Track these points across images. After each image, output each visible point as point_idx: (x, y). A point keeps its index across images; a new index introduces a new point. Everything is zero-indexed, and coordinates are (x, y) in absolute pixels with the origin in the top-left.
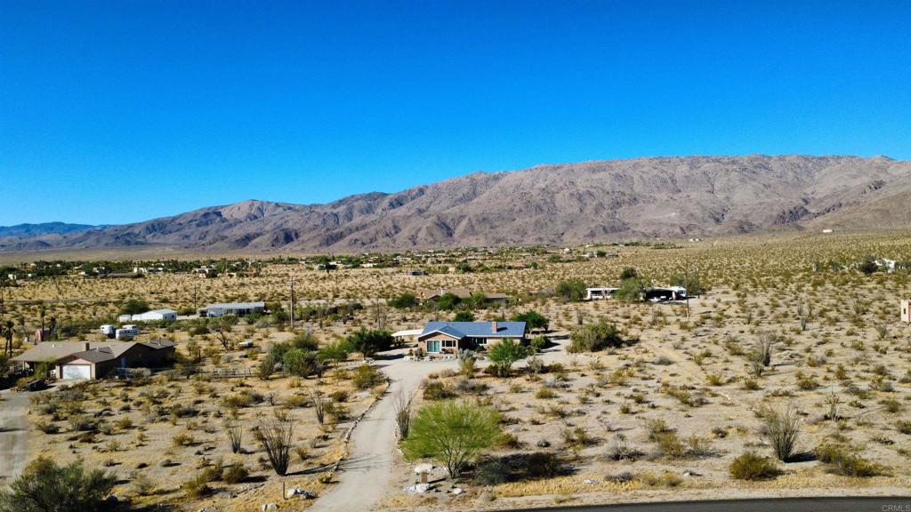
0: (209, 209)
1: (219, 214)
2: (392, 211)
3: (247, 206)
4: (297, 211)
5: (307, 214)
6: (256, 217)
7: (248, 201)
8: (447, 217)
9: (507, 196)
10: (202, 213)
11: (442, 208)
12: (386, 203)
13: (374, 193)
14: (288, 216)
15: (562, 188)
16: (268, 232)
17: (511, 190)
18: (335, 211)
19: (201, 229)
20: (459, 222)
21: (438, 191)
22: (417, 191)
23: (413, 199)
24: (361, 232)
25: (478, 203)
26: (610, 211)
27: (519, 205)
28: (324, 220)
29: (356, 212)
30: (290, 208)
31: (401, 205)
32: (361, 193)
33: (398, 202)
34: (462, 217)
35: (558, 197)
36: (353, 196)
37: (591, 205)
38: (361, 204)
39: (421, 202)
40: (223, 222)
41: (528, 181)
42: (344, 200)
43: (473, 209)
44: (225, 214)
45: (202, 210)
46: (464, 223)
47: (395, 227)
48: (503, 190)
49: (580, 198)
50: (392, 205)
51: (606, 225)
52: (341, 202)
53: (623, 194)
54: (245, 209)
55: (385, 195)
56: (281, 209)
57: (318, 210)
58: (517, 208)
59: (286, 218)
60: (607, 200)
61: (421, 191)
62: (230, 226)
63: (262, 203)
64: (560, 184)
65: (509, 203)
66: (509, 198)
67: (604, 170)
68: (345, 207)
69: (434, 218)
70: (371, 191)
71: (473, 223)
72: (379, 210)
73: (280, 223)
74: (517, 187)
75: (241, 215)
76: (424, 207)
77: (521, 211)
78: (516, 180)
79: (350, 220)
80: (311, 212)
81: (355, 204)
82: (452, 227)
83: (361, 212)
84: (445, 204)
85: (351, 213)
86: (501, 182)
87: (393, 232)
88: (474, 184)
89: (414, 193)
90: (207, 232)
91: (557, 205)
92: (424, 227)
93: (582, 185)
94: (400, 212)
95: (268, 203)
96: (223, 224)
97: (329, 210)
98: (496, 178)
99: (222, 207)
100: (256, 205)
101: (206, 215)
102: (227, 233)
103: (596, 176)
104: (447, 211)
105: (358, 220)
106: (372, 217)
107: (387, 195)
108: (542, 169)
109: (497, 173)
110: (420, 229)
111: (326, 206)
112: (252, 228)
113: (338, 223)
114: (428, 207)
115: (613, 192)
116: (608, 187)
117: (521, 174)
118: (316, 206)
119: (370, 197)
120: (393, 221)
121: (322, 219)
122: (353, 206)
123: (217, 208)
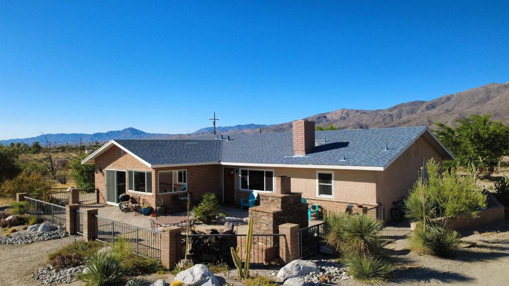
0: (320, 115)
1: (325, 117)
2: (428, 112)
3: (340, 112)
4: (368, 114)
5: (373, 116)
6: (345, 118)
7: (341, 109)
8: (467, 114)
10: (317, 117)
11: (463, 108)
12: (424, 107)
13: (416, 101)
14: (362, 117)
16: (350, 126)
18: (391, 113)
21: (460, 98)
22: (445, 98)
23: (442, 104)
24: (407, 125)
25: (491, 104)
28: (384, 118)
29: (404, 113)
30: (364, 113)
31: (434, 108)
32: (407, 102)
33: (433, 106)
36: (402, 104)
38: (408, 108)
39: (449, 105)
40: (327, 121)
42: (396, 106)
43: (488, 108)
44: (328, 117)
45: (317, 115)
47: (429, 121)
50: (428, 108)
52: (395, 108)
54: (339, 114)
56: (359, 113)
57: (380, 113)
59: (362, 118)
61: (449, 99)
63: (348, 110)
68: (397, 110)
69: (457, 115)
70: (414, 100)
72: (419, 112)
73: (358, 121)
75: (336, 117)
76: (450, 108)
79: (401, 118)
80: (376, 114)
81: (404, 108)
83: (408, 113)
84: (466, 105)
85: (401, 114)
87: (428, 124)
88: (488, 91)
89: (444, 100)
92: (450, 120)
94: (433, 112)
95: (352, 110)
96: (327, 123)
97: (387, 113)
98: (506, 87)
99: (327, 113)
100: (345, 112)
101: (319, 118)
104: (467, 110)
105: (405, 118)
106: (414, 116)
107: (425, 102)
110: (447, 122)
111: (386, 110)
112: (343, 124)
113: (392, 120)
114: (453, 109)
118: (380, 110)
119: (413, 104)
120: (428, 118)
121: (382, 118)
122: (402, 110)
123: (324, 114)
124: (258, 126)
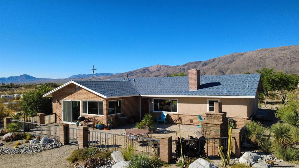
0: (145, 68)
1: (148, 69)
2: (203, 67)
3: (156, 67)
4: (172, 68)
5: (175, 69)
6: (159, 70)
7: (157, 65)
8: (223, 69)
9: (246, 61)
10: (143, 69)
12: (201, 64)
13: (197, 61)
14: (169, 70)
15: (268, 57)
16: (162, 75)
17: (247, 59)
18: (184, 68)
19: (142, 74)
20: (227, 70)
21: (219, 60)
22: (212, 60)
23: (210, 63)
25: (234, 63)
26: (289, 65)
27: (251, 64)
28: (180, 71)
30: (169, 67)
32: (193, 61)
33: (205, 64)
34: (228, 69)
35: (267, 60)
36: (190, 63)
37: (281, 63)
38: (193, 65)
39: (214, 64)
41: (254, 55)
42: (187, 64)
43: (233, 65)
44: (150, 69)
46: (229, 71)
47: (204, 72)
48: (244, 58)
49: (276, 60)
50: (203, 65)
51: (288, 70)
52: (186, 65)
53: (296, 58)
54: (156, 68)
55: (200, 62)
56: (167, 68)
57: (178, 67)
58: (250, 65)
60: (288, 61)
61: (214, 60)
62: (151, 73)
63: (161, 66)
64: (268, 56)
65: (247, 63)
66: (247, 61)
67: (287, 50)
69: (218, 69)
70: (195, 61)
71: (233, 71)
72: (199, 67)
73: (166, 72)
74: (250, 57)
75: (154, 70)
76: (214, 66)
77: (251, 66)
78: (249, 55)
80: (176, 68)
81: (190, 65)
82: (225, 72)
83: (193, 68)
84: (222, 64)
85: (189, 68)
86: (244, 56)
87: (203, 74)
88: (233, 56)
89: (211, 61)
90: (144, 75)
91: (266, 63)
92: (214, 72)
93: (277, 55)
94: (206, 67)
95: (163, 65)
96: (149, 73)
97: (182, 68)
98: (242, 55)
99: (149, 67)
100: (159, 66)
101: (144, 70)
102: (150, 75)
103: (283, 52)
104: (223, 67)
107: (202, 62)
108: (260, 50)
109: (242, 53)
110: (213, 73)
111: (181, 66)
112: (158, 74)
113: (185, 72)
114: (216, 66)
115: (291, 58)
116: (288, 56)
117: (251, 53)
119: (196, 63)
120: (203, 70)
121: (179, 70)
122: (190, 66)
123: (147, 67)
124: (108, 74)
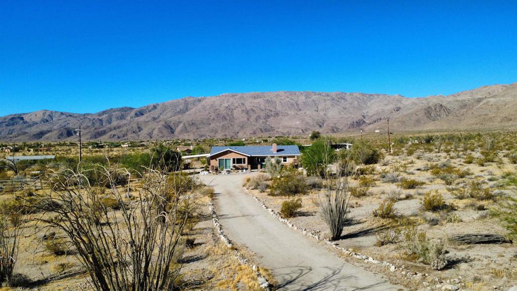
0: (15, 115)
1: (22, 119)
2: (137, 118)
3: (42, 114)
4: (76, 117)
5: (82, 119)
6: (47, 121)
7: (42, 110)
8: (171, 122)
9: (206, 110)
10: (10, 117)
11: (167, 116)
12: (133, 113)
13: (126, 107)
14: (69, 120)
15: (237, 107)
16: (55, 130)
17: (208, 107)
18: (100, 118)
19: (9, 128)
20: (178, 126)
21: (165, 108)
22: (152, 107)
23: (150, 111)
24: (117, 130)
25: (189, 114)
26: (264, 120)
27: (213, 116)
28: (93, 123)
29: (113, 119)
30: (70, 116)
31: (143, 115)
32: (117, 107)
33: (141, 113)
34: (180, 122)
35: (235, 112)
36: (112, 109)
37: (254, 117)
38: (117, 114)
39: (155, 113)
40: (25, 123)
41: (218, 102)
42: (106, 111)
43: (186, 118)
44: (26, 118)
45: (10, 115)
46: (181, 126)
47: (139, 128)
48: (204, 107)
49: (247, 112)
50: (137, 115)
51: (262, 128)
52: (104, 113)
53: (271, 111)
54: (40, 116)
55: (131, 109)
56: (64, 116)
57: (89, 117)
58: (212, 118)
59: (68, 122)
60: (262, 114)
61: (155, 107)
62: (30, 126)
63: (52, 112)
64: (236, 105)
65: (207, 115)
66: (207, 112)
67: (260, 97)
68: (107, 115)
69: (163, 123)
71: (187, 126)
72: (129, 118)
73: (64, 124)
74: (212, 106)
75: (37, 119)
76: (156, 116)
77: (214, 119)
78: (211, 102)
79: (110, 123)
80: (84, 118)
81: (113, 113)
82: (174, 128)
83: (117, 118)
84: (169, 114)
85: (111, 119)
86: (203, 103)
87: (137, 130)
88: (186, 104)
89: (150, 108)
90: (13, 130)
91: (235, 116)
92: (157, 128)
93: (248, 105)
94: (141, 119)
95: (56, 112)
96: (25, 125)
97: (96, 118)
98: (200, 101)
99: (24, 114)
100: (48, 113)
101: (13, 119)
102: (27, 130)
103: (256, 101)
104: (170, 119)
105: (115, 123)
106: (124, 122)
107: (134, 109)
108: (226, 96)
109: (200, 97)
110: (154, 129)
111: (95, 115)
112: (45, 127)
113: (102, 125)
114: (159, 117)
115: (265, 109)
116: (262, 107)
117: (213, 99)
118: (88, 114)
119: (122, 109)
120: (137, 124)
121: (91, 122)
122: (112, 115)
123: (20, 115)
